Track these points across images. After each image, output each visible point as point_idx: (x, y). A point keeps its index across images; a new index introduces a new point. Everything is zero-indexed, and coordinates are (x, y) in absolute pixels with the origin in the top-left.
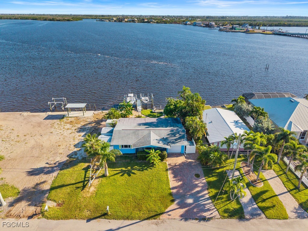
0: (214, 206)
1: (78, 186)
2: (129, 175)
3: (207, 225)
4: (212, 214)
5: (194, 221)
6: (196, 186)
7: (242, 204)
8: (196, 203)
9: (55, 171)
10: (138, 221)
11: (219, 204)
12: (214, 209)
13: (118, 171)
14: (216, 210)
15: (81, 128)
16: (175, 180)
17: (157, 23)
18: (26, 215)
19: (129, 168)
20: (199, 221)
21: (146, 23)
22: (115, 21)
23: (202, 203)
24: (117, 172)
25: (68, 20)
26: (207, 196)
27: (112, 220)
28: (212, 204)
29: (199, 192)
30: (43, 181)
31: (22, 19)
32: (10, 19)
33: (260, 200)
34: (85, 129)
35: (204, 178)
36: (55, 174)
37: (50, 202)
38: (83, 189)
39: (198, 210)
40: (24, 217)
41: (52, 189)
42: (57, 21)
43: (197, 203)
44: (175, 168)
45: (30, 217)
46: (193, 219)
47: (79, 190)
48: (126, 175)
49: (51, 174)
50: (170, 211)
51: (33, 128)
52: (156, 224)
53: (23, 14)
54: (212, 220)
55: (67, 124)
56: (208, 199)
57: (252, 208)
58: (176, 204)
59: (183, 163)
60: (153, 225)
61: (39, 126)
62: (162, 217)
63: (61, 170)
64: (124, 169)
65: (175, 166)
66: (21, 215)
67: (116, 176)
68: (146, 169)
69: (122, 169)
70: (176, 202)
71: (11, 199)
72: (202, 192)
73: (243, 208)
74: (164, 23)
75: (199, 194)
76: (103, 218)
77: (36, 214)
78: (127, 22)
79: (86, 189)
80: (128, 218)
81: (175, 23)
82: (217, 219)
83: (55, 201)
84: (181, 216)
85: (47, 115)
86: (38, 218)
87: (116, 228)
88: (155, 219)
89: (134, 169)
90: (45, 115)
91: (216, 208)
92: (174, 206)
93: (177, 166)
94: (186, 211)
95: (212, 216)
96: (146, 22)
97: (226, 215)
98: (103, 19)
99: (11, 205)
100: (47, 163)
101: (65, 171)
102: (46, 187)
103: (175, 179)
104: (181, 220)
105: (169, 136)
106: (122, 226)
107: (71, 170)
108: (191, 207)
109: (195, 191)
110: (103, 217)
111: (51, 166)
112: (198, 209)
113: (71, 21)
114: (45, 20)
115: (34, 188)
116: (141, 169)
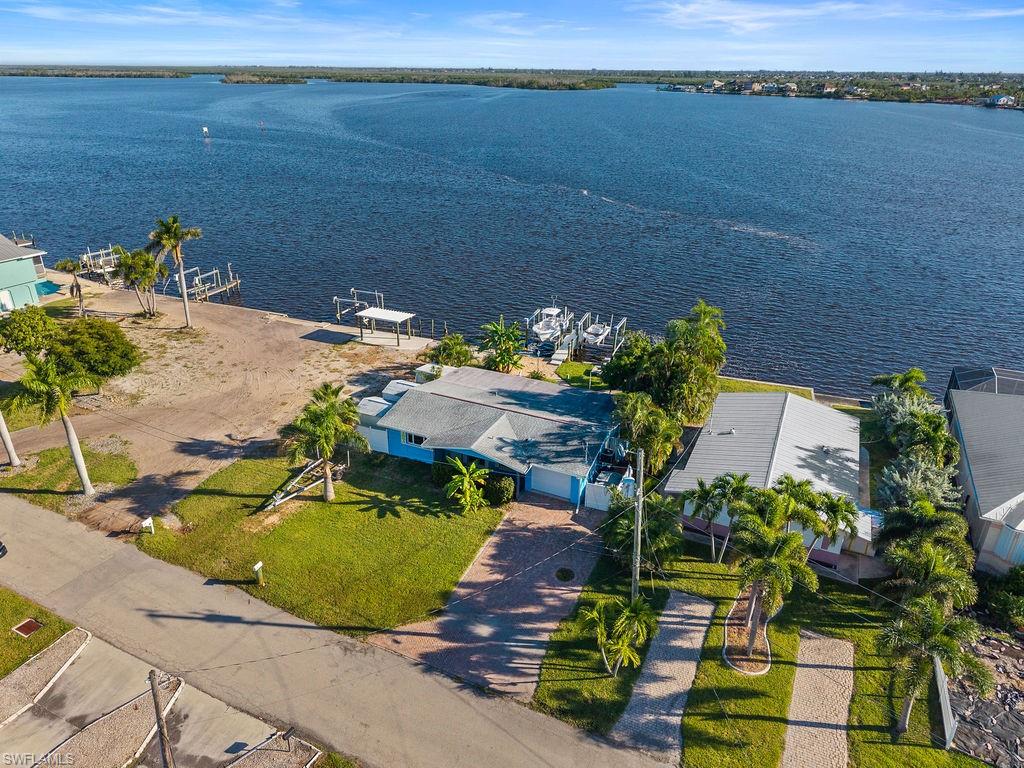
0: (540, 668)
1: (251, 503)
2: (381, 515)
3: (473, 703)
4: (514, 684)
5: (448, 682)
6: (537, 600)
7: (633, 698)
8: (493, 643)
9: (232, 456)
10: (313, 624)
11: (560, 670)
12: (533, 675)
13: (364, 496)
14: (536, 679)
15: (365, 375)
16: (488, 565)
17: (872, 98)
18: (110, 526)
19: (397, 498)
20: (458, 687)
21: (829, 98)
22: (718, 91)
23: (512, 649)
24: (362, 499)
25: (572, 88)
26: (545, 637)
27: (258, 601)
28: (539, 662)
29: (529, 618)
30: (193, 469)
31: (452, 83)
32: (424, 82)
33: (706, 711)
34: (374, 379)
35: (580, 588)
36: (225, 463)
37: (174, 517)
38: (255, 513)
39: (482, 661)
40: (104, 529)
41: (197, 492)
42: (541, 88)
43: (500, 643)
44: (514, 535)
45: (114, 534)
46: (449, 675)
47: (246, 511)
48: (375, 511)
49: (218, 462)
50: (408, 633)
51: (264, 351)
52: (346, 649)
53: (464, 70)
54: (497, 700)
55: (341, 360)
56: (540, 645)
57: (656, 720)
58: (440, 623)
59: (551, 528)
60: (337, 648)
61: (278, 351)
62: (372, 639)
63: (245, 457)
64: (382, 496)
65: (525, 529)
66: (102, 525)
67: (348, 507)
68: (436, 515)
69: (376, 496)
70: (440, 619)
71: (110, 487)
72: (539, 621)
73: (628, 708)
74: (900, 101)
75: (525, 622)
76: (242, 588)
77: (128, 532)
78: (759, 93)
79: (261, 516)
80: (292, 610)
81: (950, 99)
82: (518, 702)
83: (182, 518)
84: (424, 656)
85: (317, 329)
86: (126, 542)
87: (250, 620)
88: (352, 636)
89: (404, 505)
90: (311, 326)
91: (539, 675)
92: (429, 625)
93: (529, 530)
94: (448, 651)
95: (510, 689)
96: (829, 96)
97: (553, 704)
98: (679, 84)
99: (103, 498)
100: (229, 436)
101: (249, 463)
102: (190, 484)
103: (491, 562)
104: (416, 664)
105: (545, 440)
106: (267, 621)
107: (262, 463)
108: (472, 645)
109: (521, 611)
110: (244, 586)
111: (233, 442)
112: (484, 658)
113: (581, 89)
114: (509, 85)
115: (167, 479)
116: (424, 508)
